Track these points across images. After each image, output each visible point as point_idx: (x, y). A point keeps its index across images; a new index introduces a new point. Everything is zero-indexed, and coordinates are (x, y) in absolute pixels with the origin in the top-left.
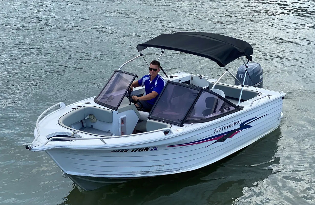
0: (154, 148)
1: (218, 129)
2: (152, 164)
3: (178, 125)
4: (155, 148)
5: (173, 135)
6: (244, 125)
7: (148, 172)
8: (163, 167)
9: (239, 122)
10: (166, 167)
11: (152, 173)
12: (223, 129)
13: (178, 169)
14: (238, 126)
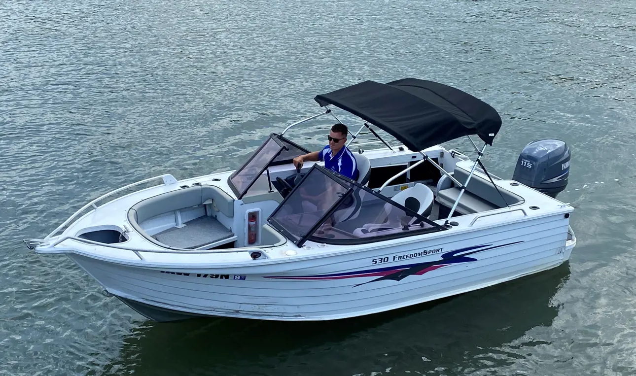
0: (239, 277)
1: (382, 259)
2: (243, 300)
3: (295, 244)
4: (241, 276)
5: (266, 261)
6: (454, 256)
7: (238, 312)
8: (266, 308)
9: (438, 250)
10: (270, 309)
11: (247, 314)
12: (394, 260)
13: (297, 314)
14: (438, 257)
